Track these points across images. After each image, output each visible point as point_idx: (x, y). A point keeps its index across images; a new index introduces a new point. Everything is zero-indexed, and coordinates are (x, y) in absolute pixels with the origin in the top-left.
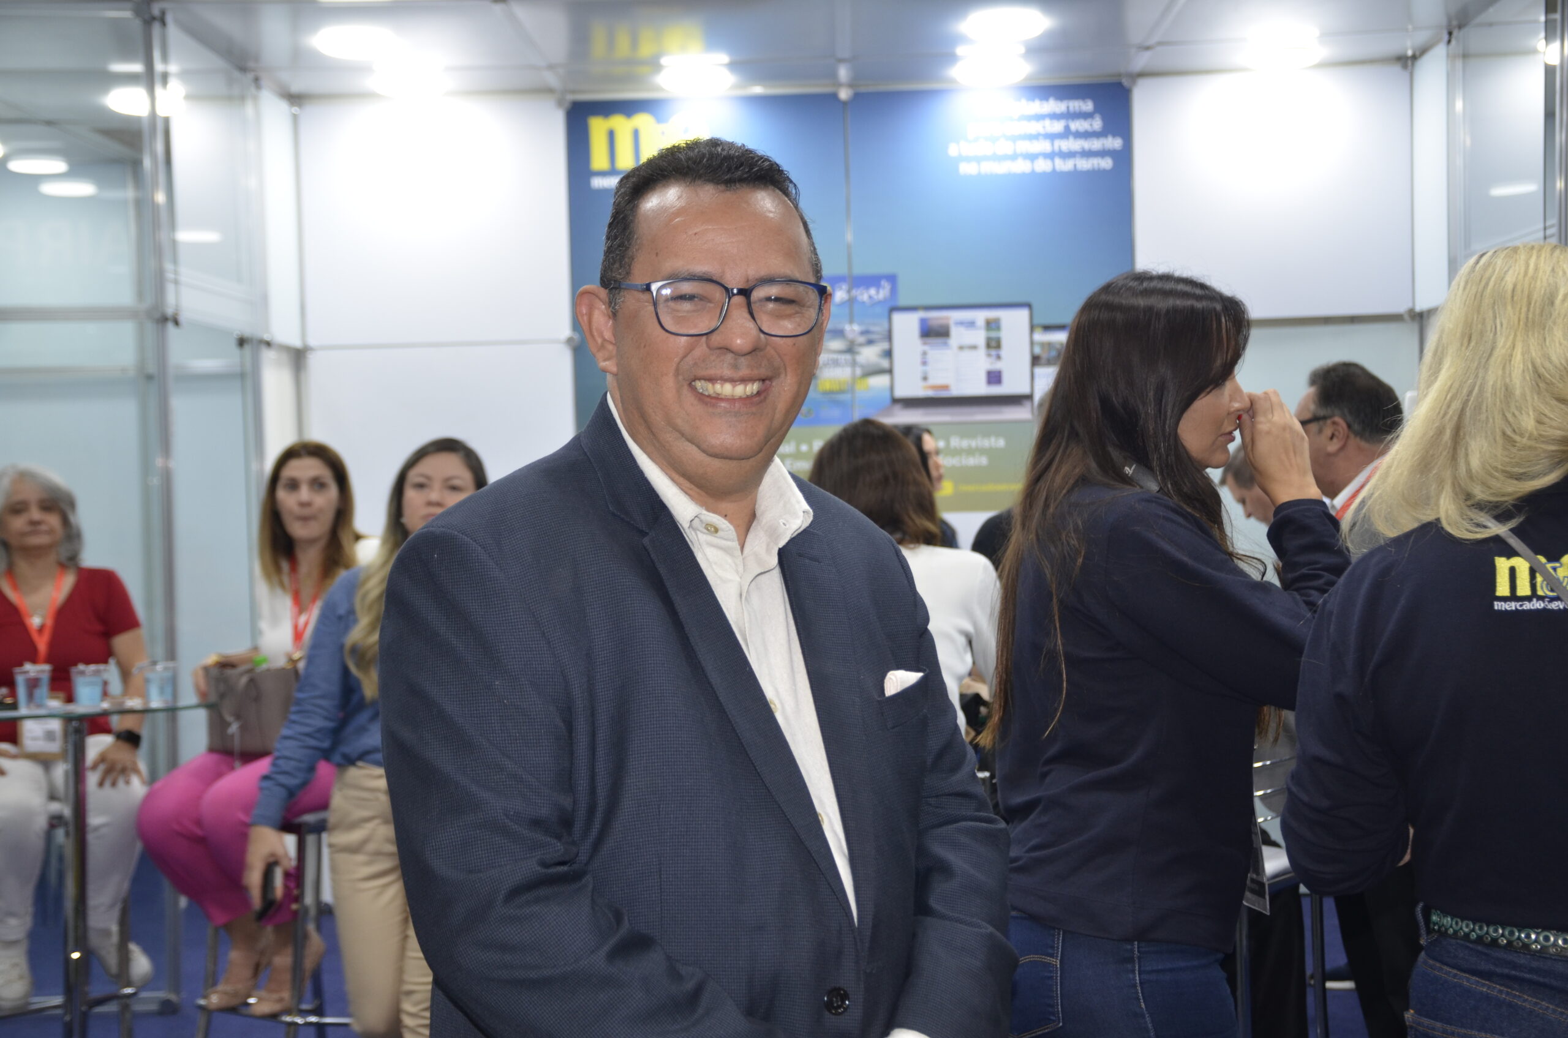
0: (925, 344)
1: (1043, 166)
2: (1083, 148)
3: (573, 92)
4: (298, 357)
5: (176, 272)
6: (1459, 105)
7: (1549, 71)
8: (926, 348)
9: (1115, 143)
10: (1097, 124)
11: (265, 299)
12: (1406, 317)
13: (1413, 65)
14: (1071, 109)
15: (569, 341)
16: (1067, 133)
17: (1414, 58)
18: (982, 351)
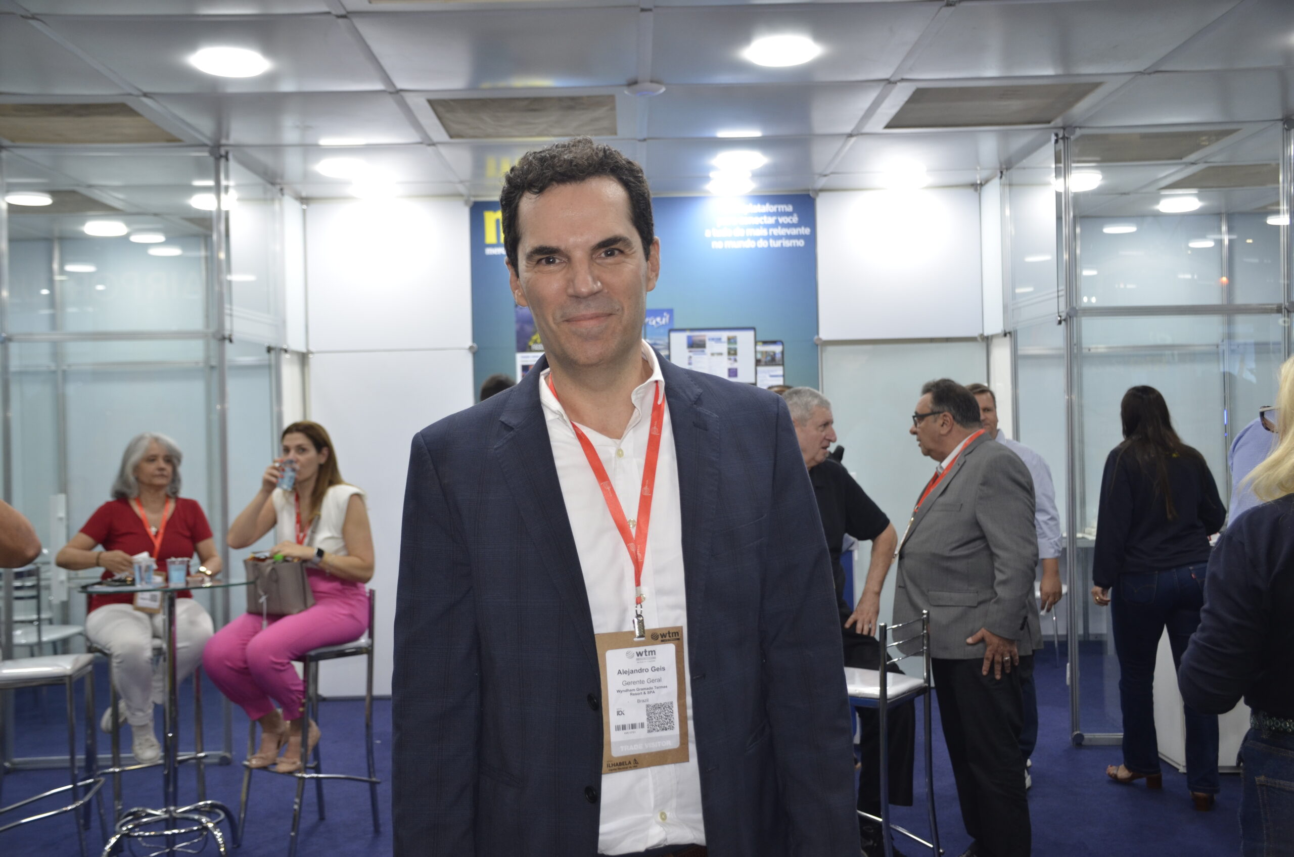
0: (690, 351)
1: (762, 244)
2: (787, 233)
3: (474, 196)
4: (303, 358)
5: (231, 309)
6: (1008, 212)
7: (1058, 195)
8: (691, 354)
9: (806, 231)
10: (795, 219)
11: (284, 322)
12: (979, 339)
13: (981, 189)
14: (779, 210)
15: (471, 348)
16: (777, 225)
17: (981, 185)
18: (725, 356)
